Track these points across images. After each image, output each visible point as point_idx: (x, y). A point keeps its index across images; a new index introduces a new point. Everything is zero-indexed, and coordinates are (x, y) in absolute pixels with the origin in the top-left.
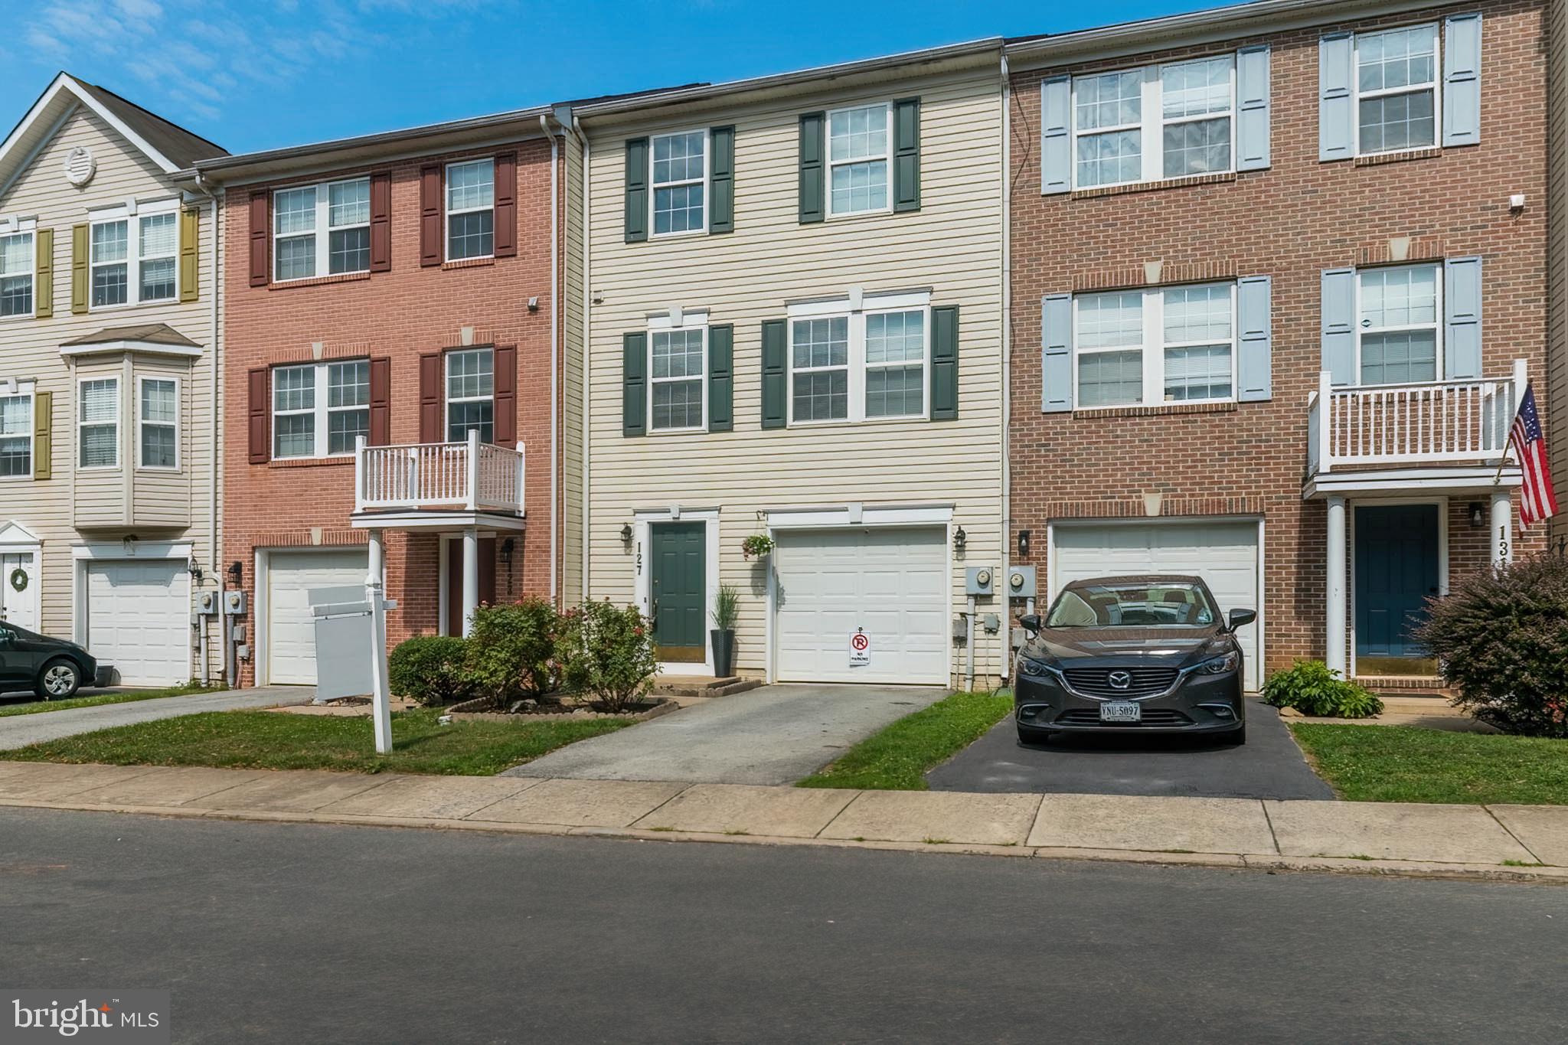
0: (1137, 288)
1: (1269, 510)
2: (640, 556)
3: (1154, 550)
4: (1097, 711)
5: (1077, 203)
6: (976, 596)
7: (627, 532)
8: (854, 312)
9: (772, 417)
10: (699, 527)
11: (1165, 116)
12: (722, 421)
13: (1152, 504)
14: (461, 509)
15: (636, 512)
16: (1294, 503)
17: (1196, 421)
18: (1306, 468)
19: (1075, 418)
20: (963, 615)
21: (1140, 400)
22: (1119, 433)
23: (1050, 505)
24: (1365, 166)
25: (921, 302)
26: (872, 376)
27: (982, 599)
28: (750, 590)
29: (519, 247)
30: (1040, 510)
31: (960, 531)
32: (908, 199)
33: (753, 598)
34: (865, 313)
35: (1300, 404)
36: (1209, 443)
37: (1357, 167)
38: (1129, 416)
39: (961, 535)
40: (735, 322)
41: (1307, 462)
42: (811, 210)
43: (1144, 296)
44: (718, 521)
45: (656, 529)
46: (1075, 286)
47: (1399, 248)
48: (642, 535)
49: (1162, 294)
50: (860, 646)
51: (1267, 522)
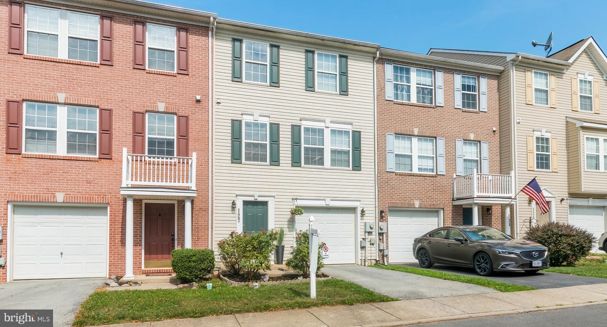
0: (410, 136)
1: (445, 207)
2: (239, 214)
3: (412, 218)
4: (531, 263)
5: (395, 105)
6: (369, 232)
7: (234, 204)
8: (326, 127)
9: (296, 162)
10: (265, 204)
11: (417, 84)
12: (275, 161)
13: (417, 204)
14: (187, 189)
15: (237, 196)
16: (451, 206)
17: (427, 179)
18: (453, 196)
19: (396, 174)
20: (363, 239)
21: (411, 170)
22: (407, 180)
23: (389, 202)
24: (464, 112)
25: (349, 128)
26: (333, 152)
27: (370, 233)
28: (287, 229)
29: (190, 71)
30: (386, 204)
31: (363, 210)
32: (344, 91)
33: (288, 233)
34: (330, 129)
35: (451, 177)
36: (431, 186)
37: (463, 111)
38: (410, 175)
39: (363, 211)
40: (281, 123)
41: (453, 194)
42: (310, 87)
43: (412, 138)
44: (274, 201)
45: (246, 203)
46: (395, 131)
47: (472, 137)
48: (240, 205)
49: (417, 138)
50: (326, 251)
51: (443, 211)
